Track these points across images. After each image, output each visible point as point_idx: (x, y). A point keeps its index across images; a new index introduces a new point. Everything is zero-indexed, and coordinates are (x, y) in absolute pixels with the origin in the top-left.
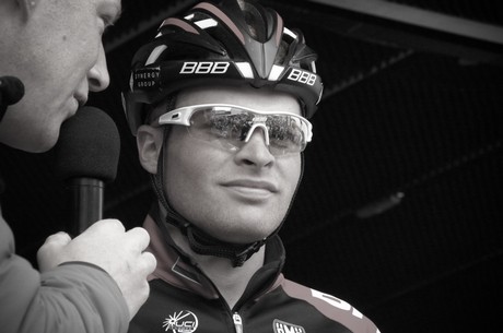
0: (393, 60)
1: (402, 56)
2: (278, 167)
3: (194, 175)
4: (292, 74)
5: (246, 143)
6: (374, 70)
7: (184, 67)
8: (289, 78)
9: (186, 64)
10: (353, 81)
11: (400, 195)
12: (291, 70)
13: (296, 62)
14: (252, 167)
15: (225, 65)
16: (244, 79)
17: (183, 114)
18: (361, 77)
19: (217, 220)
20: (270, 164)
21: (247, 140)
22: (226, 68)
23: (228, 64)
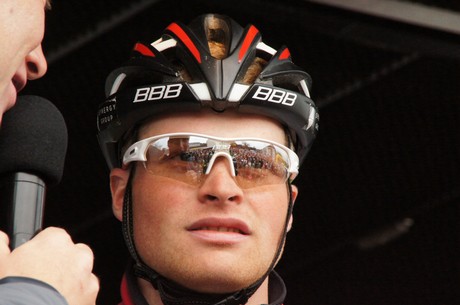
0: (396, 65)
1: (406, 60)
2: (250, 204)
3: (156, 220)
4: (258, 92)
5: (208, 176)
6: (374, 77)
7: (137, 95)
8: (255, 97)
9: (139, 90)
10: (349, 89)
11: (408, 222)
12: (256, 88)
13: (265, 79)
14: (215, 202)
15: (177, 88)
16: (200, 102)
17: (139, 148)
18: (358, 84)
19: (181, 271)
20: (235, 199)
21: (208, 172)
22: (179, 91)
23: (181, 86)
